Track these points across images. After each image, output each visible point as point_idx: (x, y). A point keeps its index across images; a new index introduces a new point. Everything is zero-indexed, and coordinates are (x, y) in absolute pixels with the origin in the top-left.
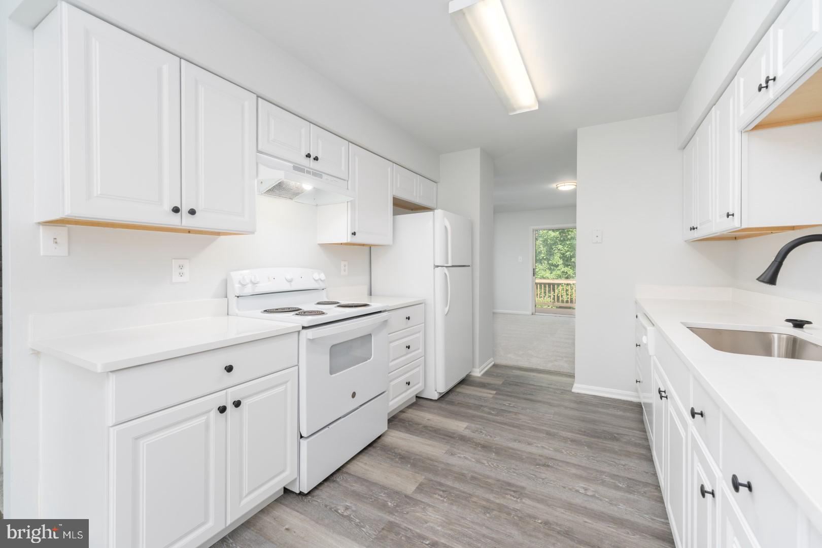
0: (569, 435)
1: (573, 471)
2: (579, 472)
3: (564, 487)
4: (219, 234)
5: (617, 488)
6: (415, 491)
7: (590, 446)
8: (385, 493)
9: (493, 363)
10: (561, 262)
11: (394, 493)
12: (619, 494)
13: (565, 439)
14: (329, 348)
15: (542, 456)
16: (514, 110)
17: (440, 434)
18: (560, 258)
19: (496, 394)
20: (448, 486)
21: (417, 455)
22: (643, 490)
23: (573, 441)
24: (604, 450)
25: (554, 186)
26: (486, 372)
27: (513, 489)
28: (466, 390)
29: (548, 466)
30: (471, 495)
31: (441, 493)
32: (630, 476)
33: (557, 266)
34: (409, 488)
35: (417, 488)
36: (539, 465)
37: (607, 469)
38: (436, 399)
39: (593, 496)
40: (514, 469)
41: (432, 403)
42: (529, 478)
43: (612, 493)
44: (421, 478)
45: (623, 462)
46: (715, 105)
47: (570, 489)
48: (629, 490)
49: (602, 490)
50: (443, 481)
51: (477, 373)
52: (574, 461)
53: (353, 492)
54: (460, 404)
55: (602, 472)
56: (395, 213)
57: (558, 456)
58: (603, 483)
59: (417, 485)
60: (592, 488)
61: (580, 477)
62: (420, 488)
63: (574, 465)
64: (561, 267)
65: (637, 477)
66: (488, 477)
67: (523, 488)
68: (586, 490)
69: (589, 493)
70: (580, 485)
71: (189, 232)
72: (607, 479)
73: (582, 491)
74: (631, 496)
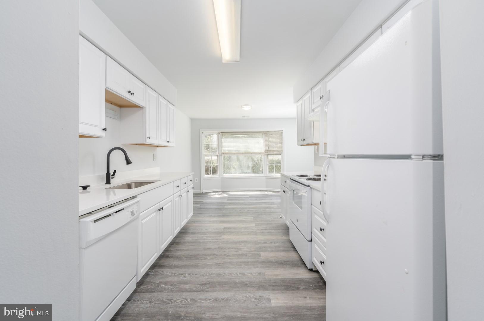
2: (184, 287)
3: (196, 274)
5: (165, 283)
15: (206, 291)
29: (203, 285)
36: (208, 284)
40: (222, 276)
42: (215, 273)
49: (175, 279)
55: (169, 292)
58: (172, 284)
60: (180, 279)
69: (183, 276)
70: (186, 279)
72: (168, 288)
73: (187, 276)
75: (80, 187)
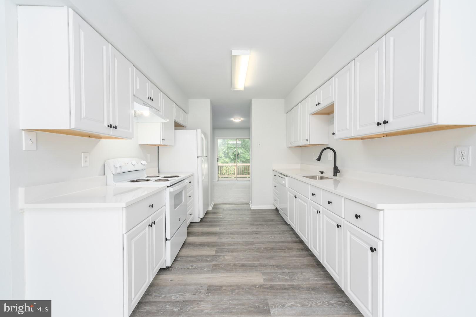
0: (258, 223)
1: (265, 233)
2: (267, 233)
3: (265, 238)
4: (100, 138)
5: (280, 234)
6: (215, 253)
7: (266, 225)
8: (204, 257)
9: (213, 204)
10: (223, 155)
11: (208, 256)
12: (281, 235)
13: (258, 225)
14: (174, 197)
16: (234, 89)
17: (210, 234)
18: (223, 153)
19: (223, 215)
20: (227, 248)
21: (207, 243)
22: (286, 233)
23: (260, 225)
24: (271, 225)
25: (232, 119)
26: (213, 208)
27: (250, 243)
28: (210, 216)
29: (257, 234)
30: (237, 248)
31: (226, 251)
32: (281, 230)
33: (221, 157)
34: (213, 253)
35: (216, 252)
37: (274, 230)
38: (199, 221)
39: (274, 238)
41: (198, 224)
42: (253, 238)
43: (279, 236)
44: (215, 249)
45: (278, 227)
46: (300, 102)
47: (267, 238)
48: (283, 233)
49: (276, 236)
50: (224, 247)
51: (210, 208)
52: (263, 230)
53: (189, 261)
54: (210, 222)
55: (274, 231)
56: (175, 129)
57: (258, 230)
58: (275, 234)
59: (215, 251)
60: (273, 236)
61: (268, 234)
62: (217, 252)
63: (264, 231)
64: (224, 158)
65: (283, 230)
66: (239, 242)
67: (252, 242)
68: (271, 237)
69: (273, 237)
70: (269, 236)
71: (89, 137)
72: (276, 232)
73: (270, 237)
74: (284, 235)
75: (320, 172)
